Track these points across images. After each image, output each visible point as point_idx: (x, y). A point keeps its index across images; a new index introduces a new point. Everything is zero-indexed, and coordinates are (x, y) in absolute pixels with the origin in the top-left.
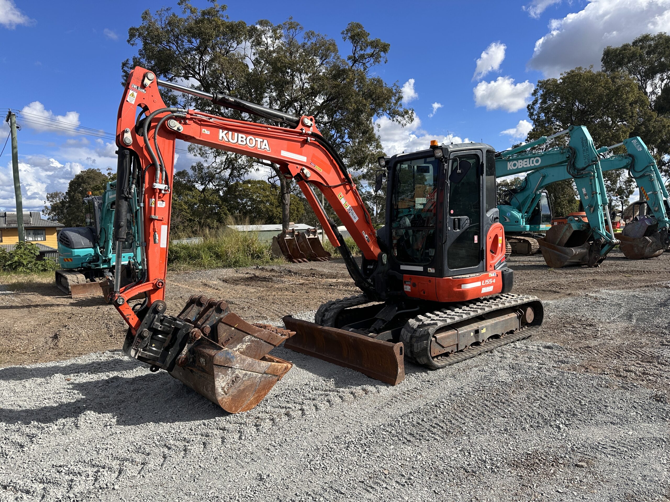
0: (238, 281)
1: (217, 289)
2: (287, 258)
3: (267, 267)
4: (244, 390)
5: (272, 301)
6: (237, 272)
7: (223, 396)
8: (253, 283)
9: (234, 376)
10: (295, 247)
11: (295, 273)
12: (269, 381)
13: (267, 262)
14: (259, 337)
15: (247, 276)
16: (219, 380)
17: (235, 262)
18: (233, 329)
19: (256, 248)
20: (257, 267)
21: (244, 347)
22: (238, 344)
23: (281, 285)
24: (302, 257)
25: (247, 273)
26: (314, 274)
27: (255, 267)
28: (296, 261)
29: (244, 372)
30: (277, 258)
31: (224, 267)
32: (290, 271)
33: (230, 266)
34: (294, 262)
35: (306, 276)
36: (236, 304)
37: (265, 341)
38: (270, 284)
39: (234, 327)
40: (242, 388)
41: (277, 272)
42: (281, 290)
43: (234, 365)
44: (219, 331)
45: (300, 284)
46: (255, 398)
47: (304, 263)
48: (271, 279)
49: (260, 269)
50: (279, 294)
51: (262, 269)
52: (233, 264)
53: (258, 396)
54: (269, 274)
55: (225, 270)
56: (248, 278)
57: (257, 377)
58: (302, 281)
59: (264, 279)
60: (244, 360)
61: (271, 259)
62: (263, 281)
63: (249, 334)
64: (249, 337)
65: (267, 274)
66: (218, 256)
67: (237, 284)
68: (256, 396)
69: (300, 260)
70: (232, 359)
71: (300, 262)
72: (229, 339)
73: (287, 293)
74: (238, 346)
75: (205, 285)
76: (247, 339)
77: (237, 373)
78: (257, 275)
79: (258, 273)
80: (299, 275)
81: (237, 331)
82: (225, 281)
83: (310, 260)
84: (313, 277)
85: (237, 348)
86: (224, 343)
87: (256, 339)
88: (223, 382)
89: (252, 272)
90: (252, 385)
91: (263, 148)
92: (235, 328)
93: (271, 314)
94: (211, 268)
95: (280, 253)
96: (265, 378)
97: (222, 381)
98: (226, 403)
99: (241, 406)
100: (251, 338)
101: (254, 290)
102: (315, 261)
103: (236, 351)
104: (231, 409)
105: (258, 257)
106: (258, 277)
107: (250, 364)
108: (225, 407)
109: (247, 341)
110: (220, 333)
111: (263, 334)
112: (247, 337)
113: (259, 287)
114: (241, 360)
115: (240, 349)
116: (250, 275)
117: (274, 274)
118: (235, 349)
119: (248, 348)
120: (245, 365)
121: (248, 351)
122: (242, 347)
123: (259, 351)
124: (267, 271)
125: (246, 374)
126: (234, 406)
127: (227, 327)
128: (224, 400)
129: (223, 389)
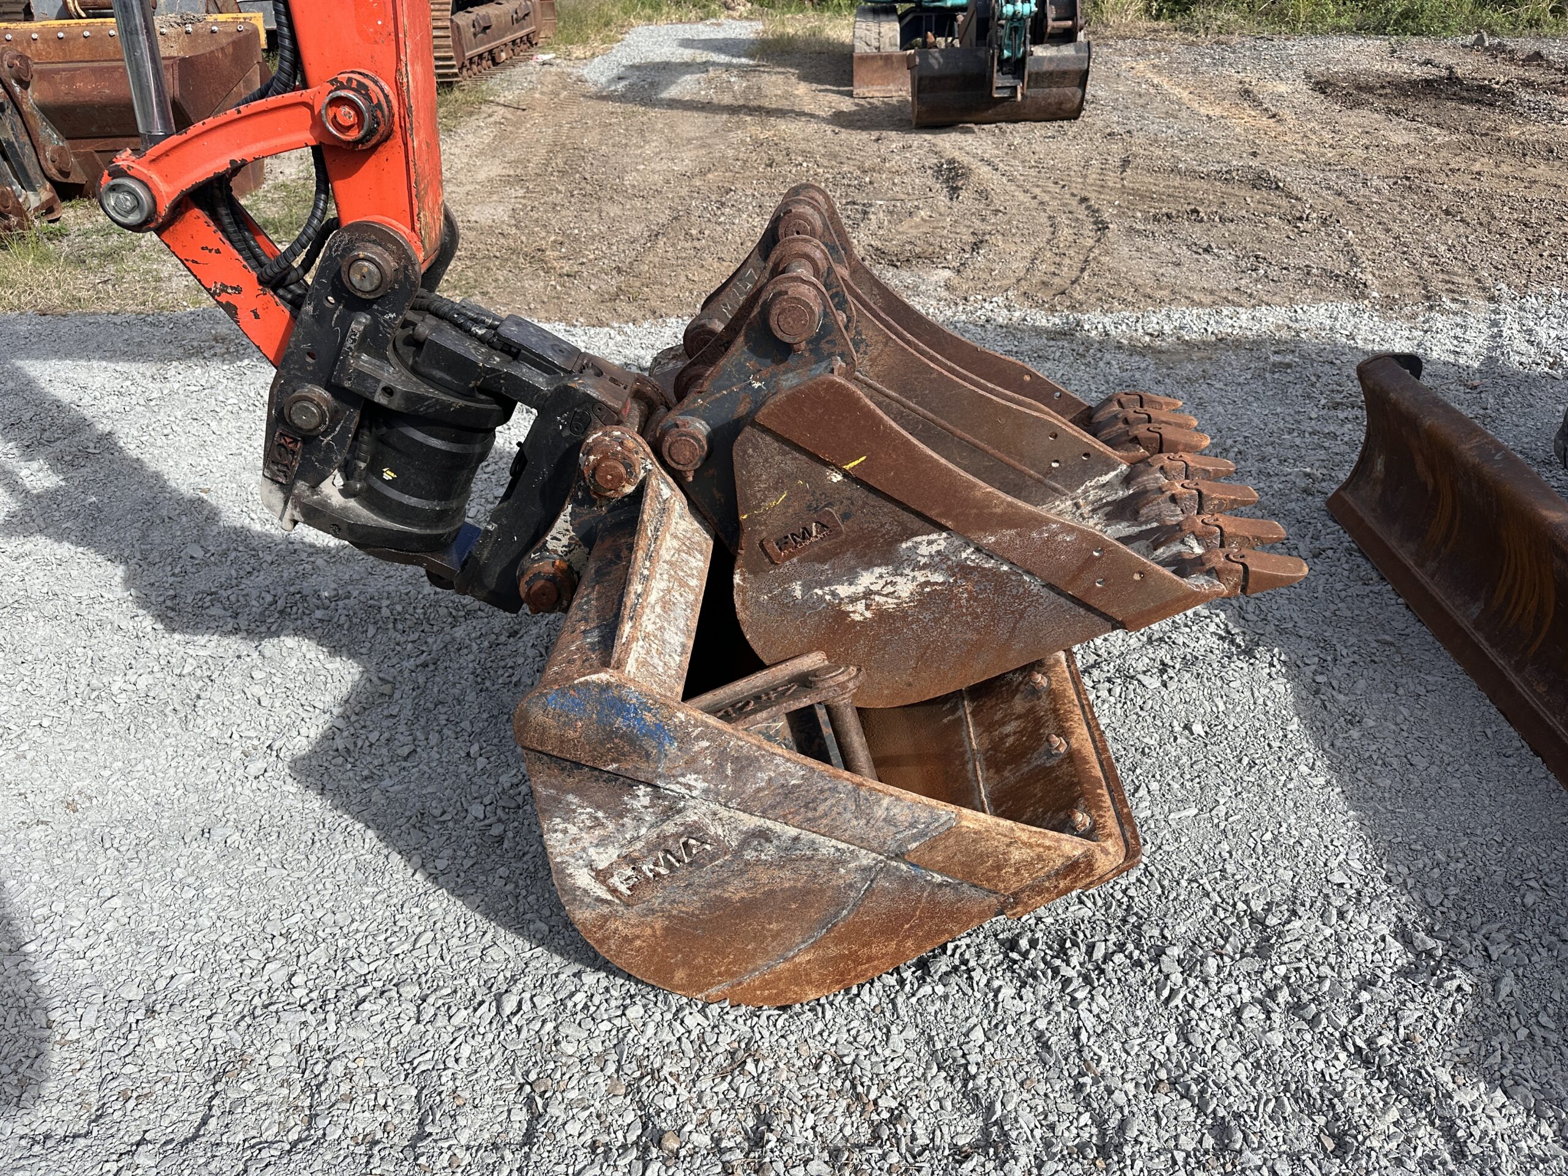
0: (1370, 89)
1: (1274, 116)
4: (748, 907)
5: (1446, 200)
6: (1394, 51)
7: (606, 910)
8: (1423, 107)
9: (673, 826)
12: (933, 902)
13: (1532, 23)
14: (1013, 556)
15: (1419, 72)
16: (573, 829)
17: (1406, 14)
18: (837, 478)
20: (1480, 41)
21: (905, 588)
22: (869, 566)
23: (1535, 131)
25: (1427, 62)
27: (1471, 39)
29: (751, 822)
31: (1360, 30)
33: (1380, 30)
36: (1289, 195)
37: (1051, 587)
38: (1492, 120)
39: (840, 470)
40: (736, 891)
41: (1550, 65)
42: (1522, 151)
43: (672, 777)
44: (741, 475)
46: (824, 962)
48: (1508, 96)
49: (1487, 49)
50: (1505, 169)
51: (1496, 51)
52: (1397, 22)
53: (842, 957)
54: (1514, 71)
55: (1352, 44)
56: (1413, 84)
57: (843, 863)
59: (1480, 94)
60: (745, 764)
62: (1471, 101)
63: (942, 528)
64: (940, 542)
65: (1499, 74)
67: (1357, 104)
68: (833, 951)
70: (650, 745)
72: (806, 533)
73: (1542, 170)
74: (867, 579)
75: (1246, 93)
76: (924, 550)
77: (691, 817)
78: (1459, 72)
79: (1468, 66)
81: (858, 492)
82: (1322, 87)
85: (860, 589)
86: (772, 547)
87: (990, 564)
88: (602, 842)
89: (1448, 60)
90: (807, 892)
92: (846, 475)
93: (1402, 270)
94: (1313, 31)
96: (906, 882)
97: (589, 839)
98: (627, 939)
99: (731, 973)
100: (957, 551)
101: (1411, 138)
103: (853, 600)
106: (1452, 79)
107: (788, 792)
109: (923, 561)
110: (751, 485)
111: (1046, 542)
112: (930, 543)
113: (1438, 125)
114: (722, 756)
115: (878, 593)
116: (1434, 71)
117: (1534, 74)
118: (844, 590)
119: (926, 598)
120: (750, 788)
121: (927, 616)
122: (889, 589)
123: (1003, 631)
124: (1512, 60)
125: (764, 835)
126: (685, 963)
127: (792, 462)
128: (612, 925)
129: (603, 876)
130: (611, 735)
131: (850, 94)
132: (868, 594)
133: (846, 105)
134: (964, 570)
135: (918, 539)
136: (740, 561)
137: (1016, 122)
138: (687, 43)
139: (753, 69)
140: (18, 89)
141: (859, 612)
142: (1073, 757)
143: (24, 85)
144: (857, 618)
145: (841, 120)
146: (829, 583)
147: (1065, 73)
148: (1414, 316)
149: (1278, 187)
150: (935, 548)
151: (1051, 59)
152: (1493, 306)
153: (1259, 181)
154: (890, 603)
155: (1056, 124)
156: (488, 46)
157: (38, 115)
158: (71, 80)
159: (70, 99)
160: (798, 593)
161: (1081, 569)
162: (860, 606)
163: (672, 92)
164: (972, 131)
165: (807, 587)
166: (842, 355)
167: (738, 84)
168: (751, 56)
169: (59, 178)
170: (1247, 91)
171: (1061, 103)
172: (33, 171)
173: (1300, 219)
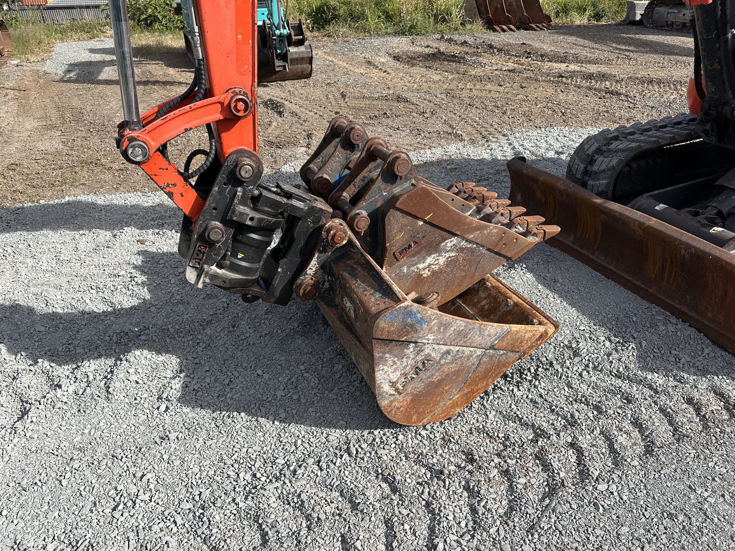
0: (414, 59)
1: (385, 72)
2: (485, 24)
3: (456, 37)
4: (440, 382)
5: (467, 101)
6: (413, 43)
7: (392, 398)
8: (437, 64)
9: (419, 358)
10: (499, 6)
11: (500, 50)
12: (499, 362)
13: (456, 29)
14: (478, 241)
15: (427, 50)
16: (386, 368)
17: (412, 27)
18: (421, 223)
19: (441, 5)
20: (443, 37)
21: (442, 260)
22: (430, 255)
23: (478, 71)
24: (507, 22)
25: (428, 46)
26: (529, 53)
27: (438, 36)
28: (497, 28)
29: (444, 348)
30: (471, 23)
31: (396, 34)
32: (491, 47)
33: (404, 34)
34: (495, 30)
35: (516, 56)
36: (413, 104)
37: (489, 250)
38: (463, 68)
39: (422, 219)
40: (436, 377)
41: (471, 46)
42: (480, 79)
43: (423, 337)
44: (388, 228)
45: (509, 71)
46: (462, 397)
47: (510, 32)
48: (463, 58)
49: (446, 40)
50: (478, 87)
51: (450, 40)
52: (409, 30)
53: (469, 392)
54: (460, 49)
56: (429, 55)
57: (471, 356)
58: (511, 65)
59: (453, 58)
60: (447, 326)
61: (461, 24)
62: (452, 61)
63: (455, 235)
64: (454, 240)
65: (456, 50)
66: (389, 17)
67: (413, 65)
68: (466, 391)
69: (504, 27)
71: (504, 31)
72: (410, 246)
73: (489, 86)
74: (429, 260)
75: (369, 63)
76: (449, 245)
77: (427, 351)
78: (442, 50)
79: (443, 47)
80: (505, 54)
81: (428, 227)
82: (397, 58)
83: (518, 28)
84: (527, 58)
85: (427, 264)
86: (397, 255)
87: (469, 246)
88: (395, 371)
89: (435, 45)
90: (459, 370)
92: (425, 221)
93: (470, 128)
94: (379, 35)
95: (475, 15)
96: (491, 357)
97: (391, 370)
98: (398, 409)
99: (431, 411)
100: (460, 242)
101: (440, 77)
102: (526, 29)
103: (424, 269)
104: (409, 418)
105: (444, 20)
106: (442, 54)
107: (459, 333)
109: (448, 249)
110: (391, 231)
111: (488, 234)
112: (451, 242)
113: (446, 71)
114: (440, 324)
115: (433, 265)
116: (432, 50)
117: (466, 49)
118: (421, 266)
119: (450, 263)
120: (448, 334)
121: (449, 269)
122: (437, 262)
123: (473, 269)
124: (457, 44)
125: (448, 352)
126: (417, 412)
127: (407, 220)
128: (394, 404)
129: (394, 384)
130: (406, 326)
132: (430, 265)
134: (462, 249)
135: (447, 241)
136: (385, 263)
137: (285, 80)
141: (426, 273)
142: (516, 304)
144: (425, 275)
146: (416, 264)
147: (303, 58)
148: (484, 145)
149: (407, 101)
150: (453, 243)
152: (506, 138)
153: (399, 99)
154: (437, 267)
155: (303, 80)
160: (405, 271)
161: (499, 241)
162: (427, 271)
165: (409, 268)
166: (414, 178)
170: (369, 62)
171: (303, 71)
173: (423, 112)
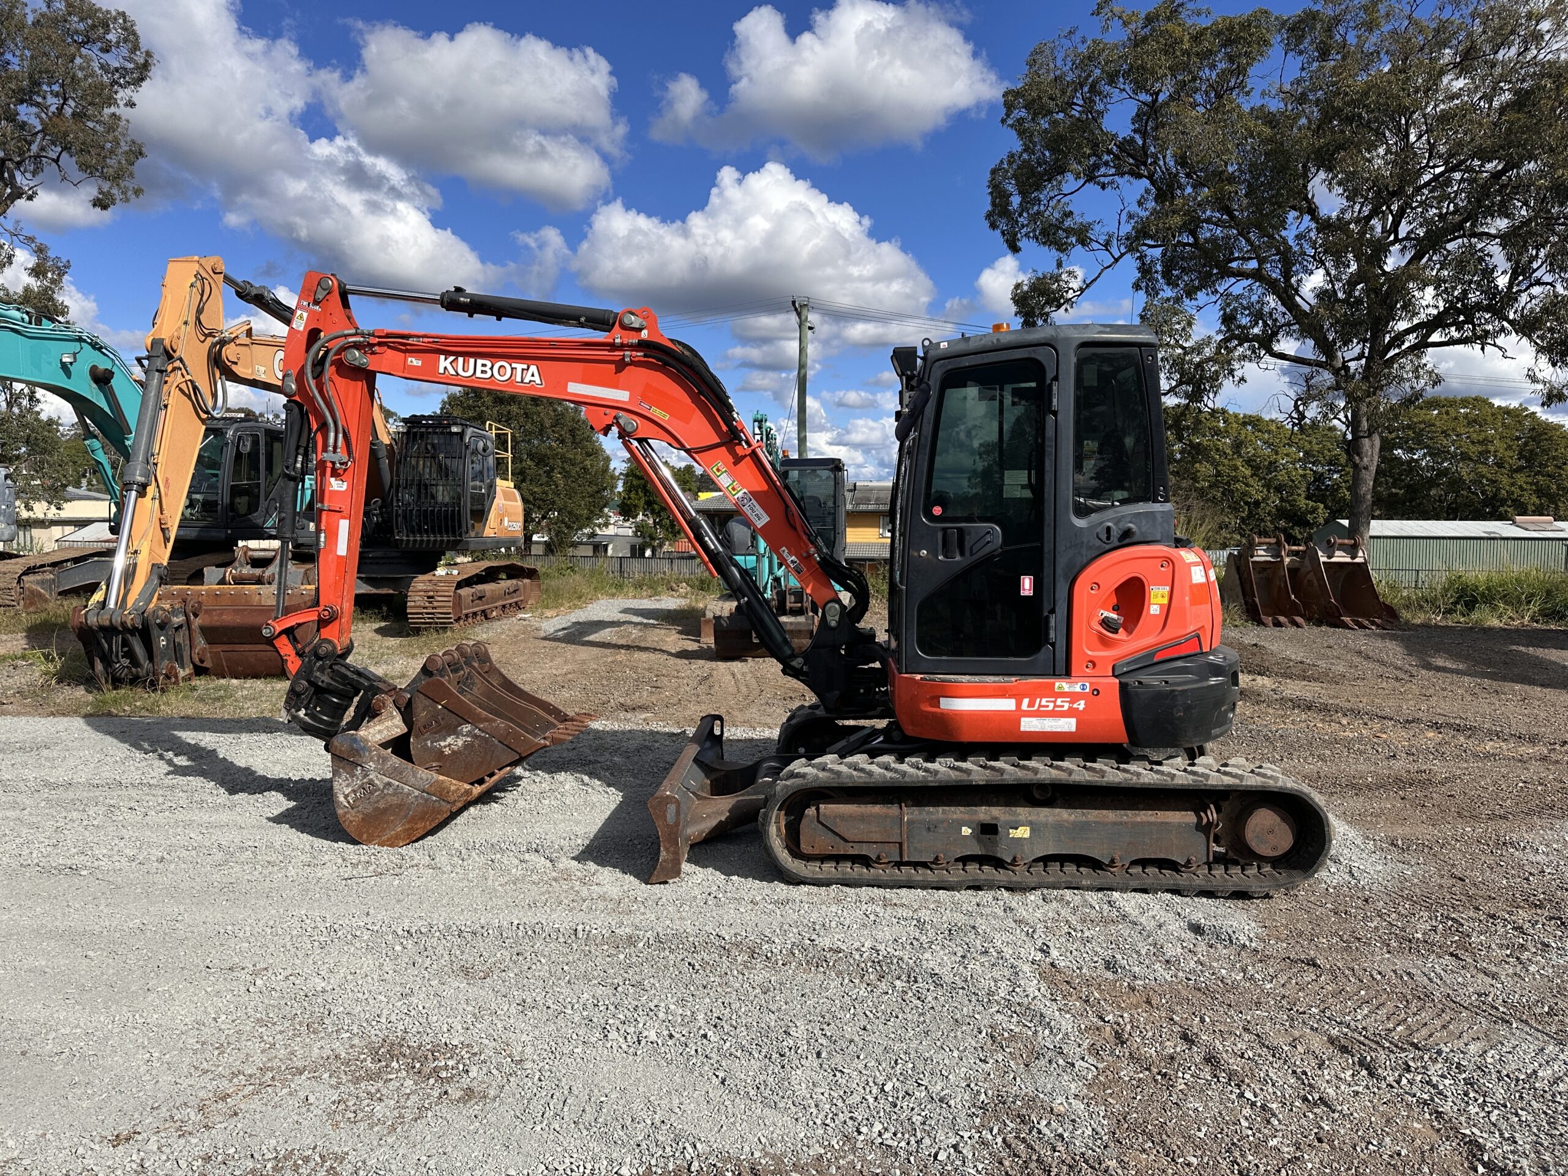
4: (385, 810)
7: (346, 810)
9: (366, 780)
10: (1282, 585)
12: (433, 807)
14: (489, 732)
16: (340, 781)
21: (460, 743)
22: (450, 736)
28: (1267, 620)
29: (387, 780)
34: (1260, 624)
37: (500, 742)
39: (440, 703)
40: (382, 805)
43: (366, 763)
44: (414, 705)
46: (404, 830)
53: (410, 828)
57: (410, 794)
60: (385, 759)
63: (469, 723)
64: (468, 727)
68: (407, 826)
70: (361, 752)
72: (432, 725)
74: (449, 740)
76: (464, 730)
77: (371, 777)
85: (447, 743)
86: (422, 729)
87: (483, 735)
88: (348, 786)
90: (401, 805)
91: (526, 380)
92: (442, 706)
96: (426, 800)
97: (344, 784)
98: (351, 822)
100: (473, 730)
103: (445, 746)
104: (360, 835)
107: (396, 769)
108: (352, 831)
109: (464, 733)
111: (497, 727)
112: (465, 727)
114: (379, 756)
115: (452, 745)
118: (442, 744)
119: (466, 746)
120: (386, 767)
121: (466, 752)
122: (455, 743)
125: (389, 784)
126: (367, 832)
127: (428, 702)
128: (348, 816)
129: (346, 797)
130: (353, 749)
131: (698, 641)
132: (449, 745)
133: (692, 646)
134: (475, 736)
135: (462, 726)
136: (413, 734)
138: (626, 611)
139: (654, 626)
140: (192, 617)
143: (196, 615)
144: (446, 752)
145: (683, 655)
146: (438, 741)
147: (800, 631)
151: (791, 623)
154: (456, 748)
156: (482, 608)
157: (198, 631)
158: (221, 614)
159: (218, 624)
160: (429, 745)
162: (447, 748)
163: (592, 638)
164: (746, 661)
165: (432, 743)
167: (635, 632)
168: (657, 620)
169: (198, 663)
172: (186, 659)
